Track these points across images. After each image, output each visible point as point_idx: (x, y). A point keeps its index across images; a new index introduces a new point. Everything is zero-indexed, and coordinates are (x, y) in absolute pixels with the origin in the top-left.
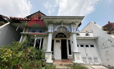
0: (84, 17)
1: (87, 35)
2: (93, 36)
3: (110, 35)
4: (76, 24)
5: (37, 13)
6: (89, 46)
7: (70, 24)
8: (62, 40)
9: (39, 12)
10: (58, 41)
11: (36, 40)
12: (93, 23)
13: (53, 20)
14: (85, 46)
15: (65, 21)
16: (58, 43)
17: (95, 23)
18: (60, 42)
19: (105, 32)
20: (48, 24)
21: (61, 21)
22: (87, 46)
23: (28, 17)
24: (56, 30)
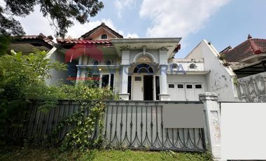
0: (180, 39)
1: (192, 66)
2: (203, 70)
3: (226, 68)
4: (168, 50)
5: (99, 28)
6: (194, 86)
7: (158, 51)
8: (145, 77)
9: (103, 25)
10: (138, 79)
11: (101, 76)
12: (207, 43)
13: (129, 45)
14: (185, 86)
15: (148, 45)
16: (138, 82)
17: (209, 44)
18: (142, 79)
19: (221, 62)
20: (121, 51)
21: (143, 46)
22: (189, 87)
23: (84, 36)
24: (134, 61)
